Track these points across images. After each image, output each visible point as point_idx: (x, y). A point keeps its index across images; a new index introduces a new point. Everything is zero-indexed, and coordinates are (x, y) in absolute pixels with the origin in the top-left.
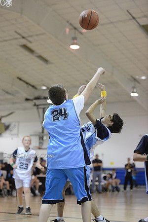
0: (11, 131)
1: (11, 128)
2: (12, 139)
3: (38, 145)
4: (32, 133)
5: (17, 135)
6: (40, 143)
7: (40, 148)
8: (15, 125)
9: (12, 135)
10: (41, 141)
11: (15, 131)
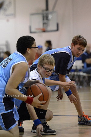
0: (5, 10)
1: (5, 6)
2: (8, 21)
3: (41, 26)
4: (33, 12)
5: (14, 15)
6: (44, 24)
7: (44, 31)
8: (10, 3)
9: (7, 15)
10: (45, 21)
11: (10, 10)
